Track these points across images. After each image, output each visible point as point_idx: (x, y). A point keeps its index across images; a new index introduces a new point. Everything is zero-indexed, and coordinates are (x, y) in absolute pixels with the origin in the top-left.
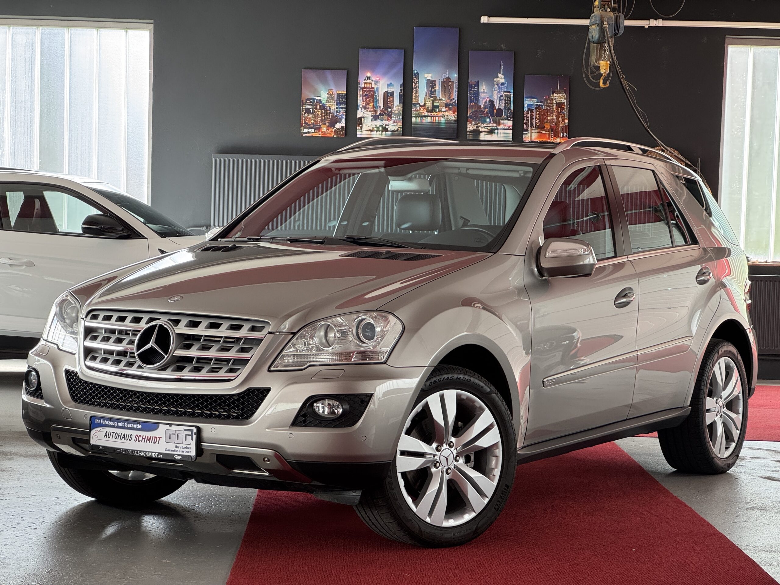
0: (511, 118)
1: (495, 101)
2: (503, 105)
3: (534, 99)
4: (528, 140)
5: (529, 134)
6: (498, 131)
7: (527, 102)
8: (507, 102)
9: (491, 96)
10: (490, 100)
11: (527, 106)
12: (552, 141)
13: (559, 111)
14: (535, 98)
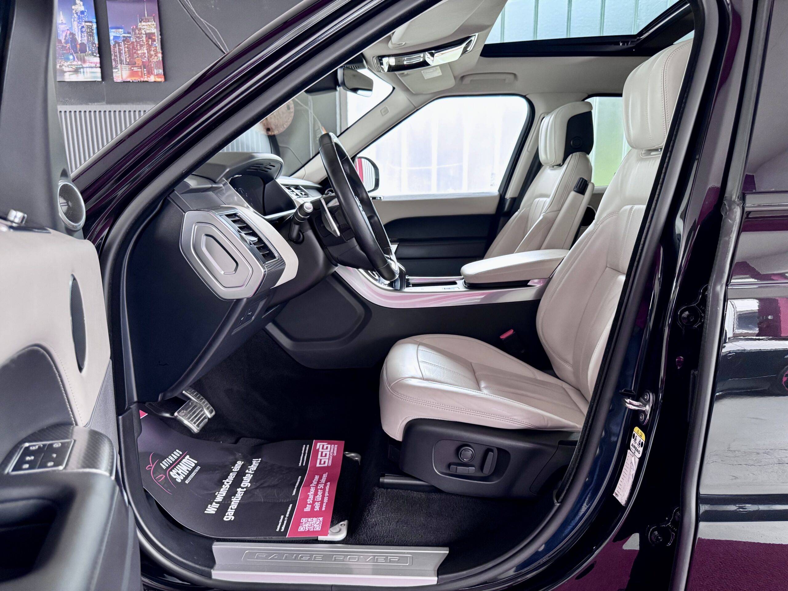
0: (96, 54)
1: (77, 34)
2: (86, 38)
3: (120, 30)
4: (119, 80)
5: (120, 72)
6: (84, 70)
7: (112, 34)
8: (90, 34)
9: (71, 28)
10: (70, 32)
11: (114, 39)
12: (146, 79)
13: (150, 43)
14: (121, 28)
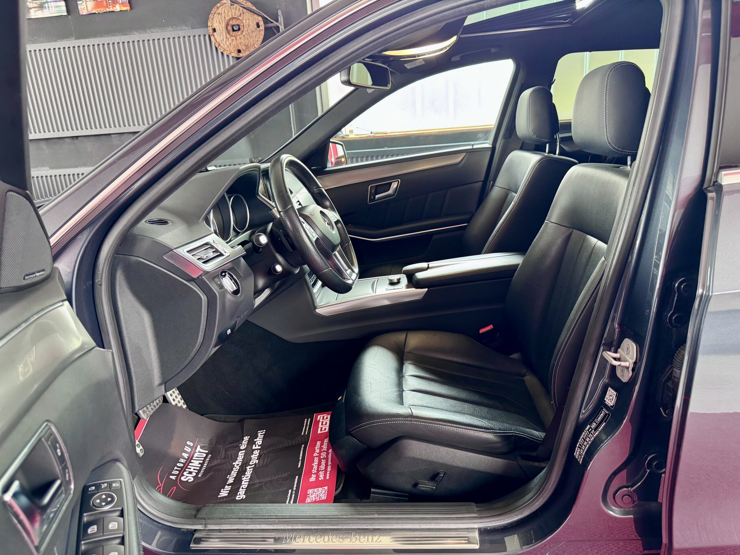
4: (85, 12)
5: (84, 4)
6: (48, 5)
12: (111, 9)
